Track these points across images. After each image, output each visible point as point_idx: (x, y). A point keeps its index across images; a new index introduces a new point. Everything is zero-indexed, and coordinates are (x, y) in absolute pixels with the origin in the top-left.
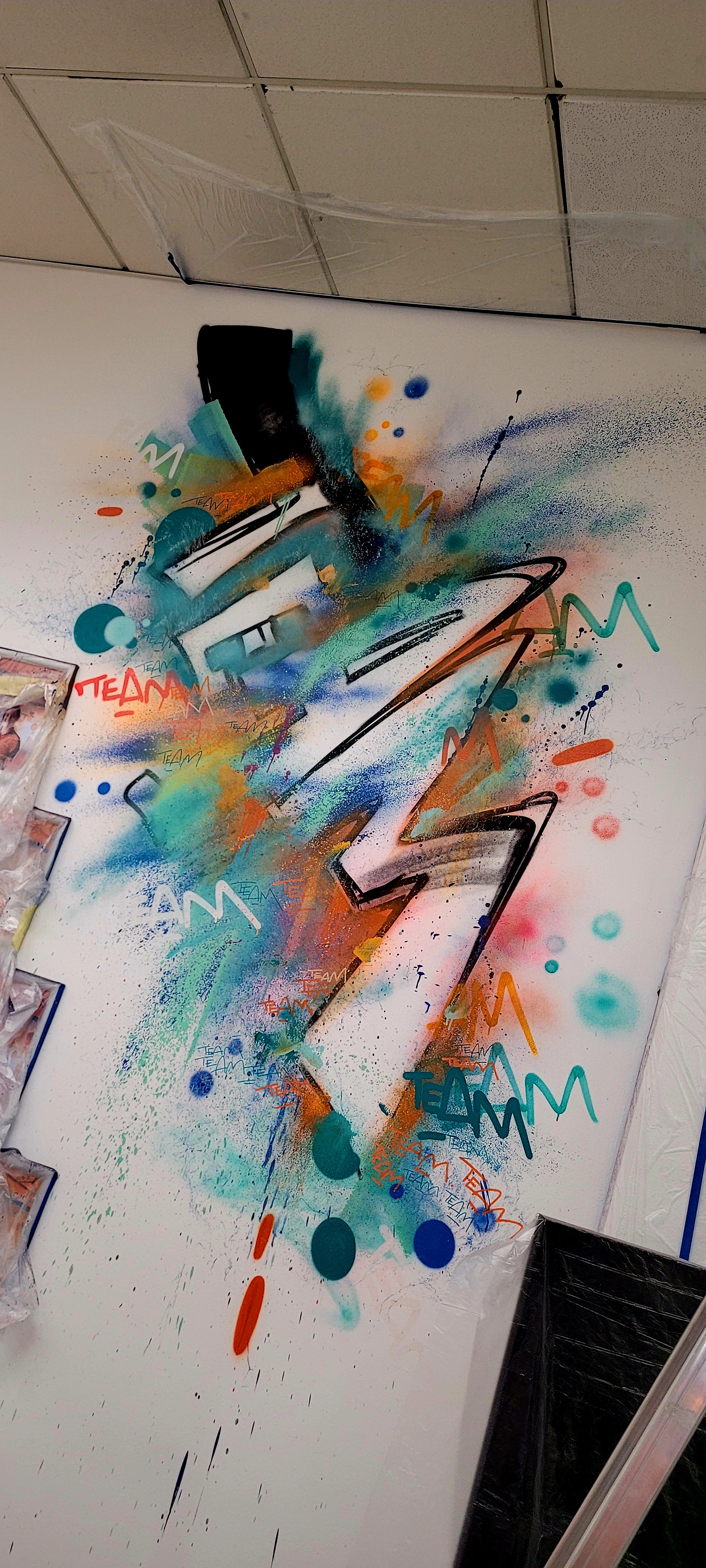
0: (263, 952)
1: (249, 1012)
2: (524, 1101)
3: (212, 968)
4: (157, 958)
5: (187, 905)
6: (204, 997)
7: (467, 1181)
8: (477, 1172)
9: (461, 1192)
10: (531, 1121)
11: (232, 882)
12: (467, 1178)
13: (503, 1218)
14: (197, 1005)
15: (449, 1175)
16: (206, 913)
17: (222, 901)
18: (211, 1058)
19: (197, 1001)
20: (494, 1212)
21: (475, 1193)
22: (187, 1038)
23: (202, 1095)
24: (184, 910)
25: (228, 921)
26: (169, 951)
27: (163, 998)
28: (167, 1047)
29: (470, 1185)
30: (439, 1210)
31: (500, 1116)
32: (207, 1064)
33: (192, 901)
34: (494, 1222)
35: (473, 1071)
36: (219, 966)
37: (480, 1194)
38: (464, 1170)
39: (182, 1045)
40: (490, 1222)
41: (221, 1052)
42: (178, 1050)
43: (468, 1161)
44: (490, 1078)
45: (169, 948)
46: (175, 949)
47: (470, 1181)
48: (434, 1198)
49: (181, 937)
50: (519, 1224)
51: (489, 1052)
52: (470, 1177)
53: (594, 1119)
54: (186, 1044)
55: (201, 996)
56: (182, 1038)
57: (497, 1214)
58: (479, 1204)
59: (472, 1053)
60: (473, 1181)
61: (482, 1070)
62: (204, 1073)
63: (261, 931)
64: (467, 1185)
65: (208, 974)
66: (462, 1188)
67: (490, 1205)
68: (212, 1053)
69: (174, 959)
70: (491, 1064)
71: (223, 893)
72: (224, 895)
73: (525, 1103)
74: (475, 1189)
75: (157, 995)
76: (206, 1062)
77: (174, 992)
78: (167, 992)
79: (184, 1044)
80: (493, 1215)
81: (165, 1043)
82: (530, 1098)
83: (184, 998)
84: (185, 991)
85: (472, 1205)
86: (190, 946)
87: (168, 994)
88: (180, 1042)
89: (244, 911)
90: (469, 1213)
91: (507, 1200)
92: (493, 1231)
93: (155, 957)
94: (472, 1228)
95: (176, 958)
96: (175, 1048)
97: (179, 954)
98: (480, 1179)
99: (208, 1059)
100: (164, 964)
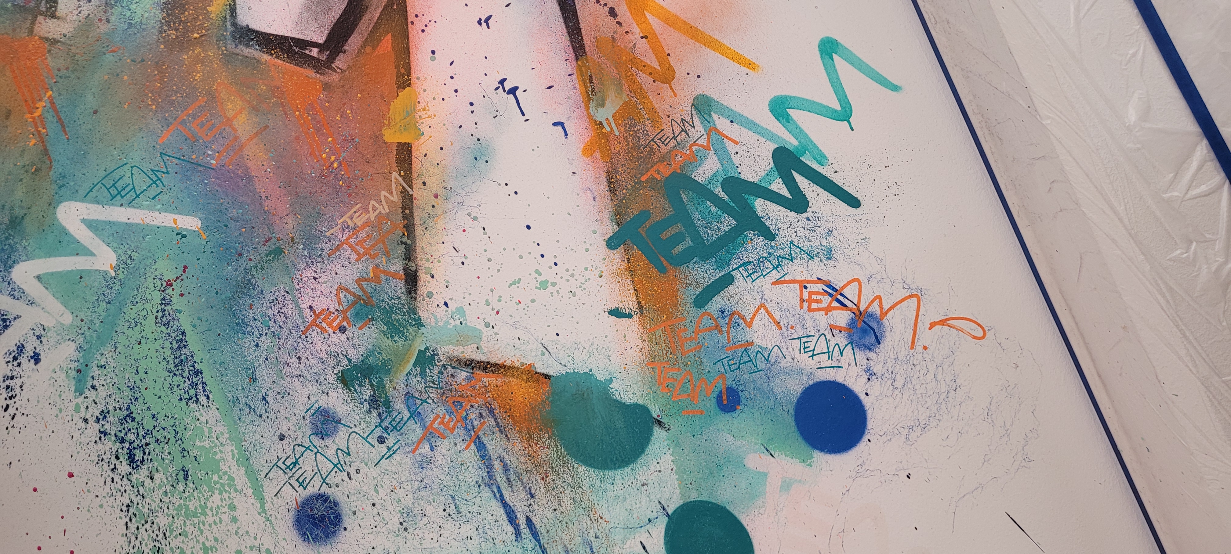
0: (240, 255)
1: (299, 358)
2: (792, 142)
3: (175, 345)
4: (61, 410)
5: (34, 289)
6: (202, 399)
7: (806, 304)
8: (808, 282)
9: (809, 323)
10: (822, 159)
11: (82, 192)
12: (802, 300)
13: (886, 307)
14: (203, 419)
15: (777, 318)
16: (81, 276)
17: (91, 234)
18: (300, 472)
19: (197, 414)
20: (869, 310)
21: (828, 310)
22: (232, 479)
23: (334, 532)
24: (37, 300)
25: (135, 255)
26: (74, 382)
27: (131, 459)
28: (210, 520)
29: (814, 306)
30: (800, 372)
31: (778, 186)
32: (301, 484)
33: (39, 278)
34: (879, 321)
35: (695, 160)
36: (183, 333)
37: (835, 304)
38: (791, 293)
39: (233, 495)
40: (874, 325)
41: (308, 448)
42: (233, 507)
43: (786, 278)
44: (725, 149)
45: (67, 376)
46: (79, 371)
47: (810, 301)
48: (783, 363)
49: (73, 346)
50: (911, 296)
51: (696, 119)
52: (806, 296)
53: (895, 88)
54: (239, 488)
55: (197, 401)
56: (223, 485)
57: (875, 308)
58: (842, 318)
59: (675, 138)
60: (814, 297)
61: (707, 148)
62: (309, 502)
63: (206, 227)
64: (810, 310)
65: (177, 361)
66: (807, 316)
67: (858, 308)
68: (295, 463)
69: (93, 387)
70: (712, 130)
71: (83, 221)
72: (92, 225)
73: (795, 143)
74: (824, 305)
75: (117, 463)
76: (296, 485)
77: (142, 433)
78: (131, 443)
79: (236, 490)
80: (871, 316)
81: (202, 518)
82: (797, 131)
83: (170, 429)
84: (161, 417)
85: (836, 327)
86: (103, 344)
87: (135, 445)
88: (225, 495)
89: (147, 221)
90: (841, 339)
91: (873, 283)
92: (888, 334)
93: (55, 411)
94: (861, 356)
95: (95, 383)
96: (226, 509)
97: (96, 372)
98: (819, 287)
99: (297, 476)
100: (83, 409)
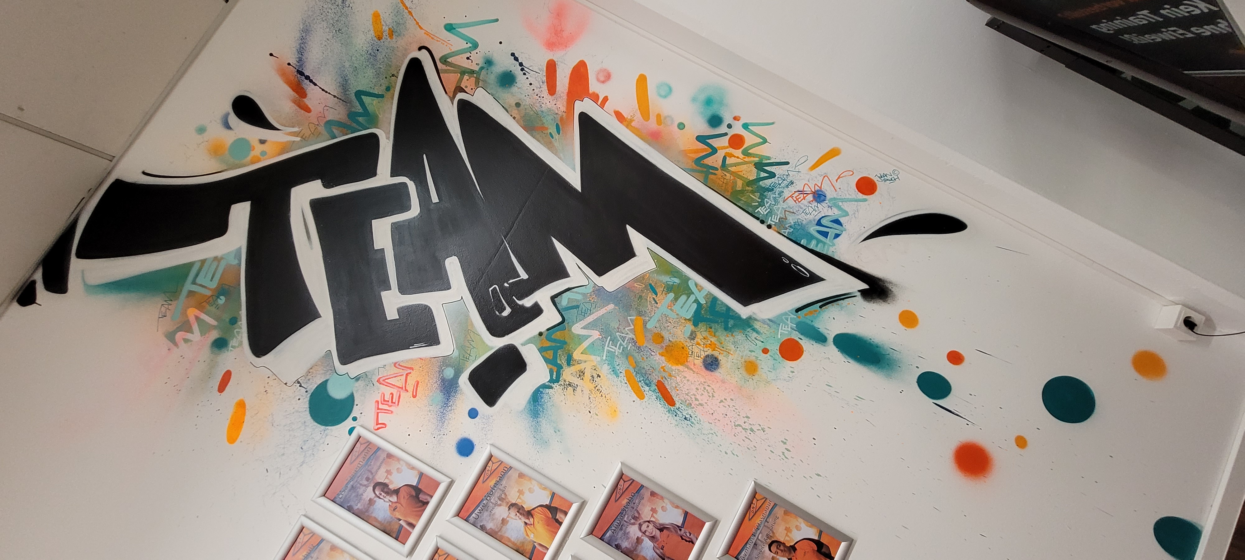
0: (631, 306)
1: (670, 322)
2: (756, 159)
3: (634, 344)
4: (617, 386)
5: (583, 357)
6: (653, 353)
7: (797, 201)
8: (793, 194)
9: (802, 206)
10: (769, 158)
11: (575, 320)
12: (795, 201)
13: (820, 186)
14: (657, 359)
15: (792, 211)
16: (593, 344)
17: (587, 330)
18: (695, 354)
19: (655, 359)
20: (816, 189)
21: (804, 198)
22: (678, 370)
23: (719, 363)
24: (586, 360)
25: (603, 327)
26: (614, 375)
27: (647, 384)
28: (682, 385)
29: (799, 200)
30: (810, 221)
31: (763, 175)
32: (698, 357)
33: (582, 353)
34: (821, 191)
35: (735, 183)
36: (633, 339)
37: (805, 195)
38: (790, 202)
39: (682, 374)
40: (821, 193)
41: (692, 345)
42: (685, 377)
43: (786, 198)
44: (739, 175)
45: (611, 375)
46: (613, 371)
47: (797, 199)
48: (804, 223)
49: (606, 365)
50: (824, 177)
51: (725, 173)
52: (795, 199)
53: (773, 123)
54: (682, 371)
55: (652, 355)
56: (677, 373)
58: (810, 198)
59: (723, 183)
61: (734, 179)
62: (705, 361)
63: (616, 305)
64: (799, 202)
65: (637, 348)
66: (800, 205)
67: (812, 191)
68: (692, 352)
69: (621, 372)
70: (732, 173)
71: (581, 328)
72: (584, 328)
73: (758, 159)
74: (802, 198)
75: (644, 388)
77: (644, 375)
78: (643, 380)
80: (818, 191)
81: (679, 386)
82: (754, 155)
83: (650, 368)
84: (645, 367)
85: (811, 201)
86: (614, 358)
87: (645, 380)
88: (680, 375)
89: (599, 315)
90: (815, 204)
91: (810, 181)
92: (826, 192)
94: (823, 204)
96: (684, 379)
97: (618, 368)
98: (797, 194)
100: (623, 381)
